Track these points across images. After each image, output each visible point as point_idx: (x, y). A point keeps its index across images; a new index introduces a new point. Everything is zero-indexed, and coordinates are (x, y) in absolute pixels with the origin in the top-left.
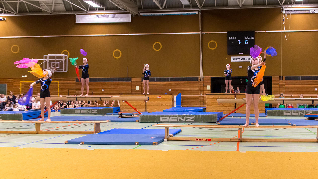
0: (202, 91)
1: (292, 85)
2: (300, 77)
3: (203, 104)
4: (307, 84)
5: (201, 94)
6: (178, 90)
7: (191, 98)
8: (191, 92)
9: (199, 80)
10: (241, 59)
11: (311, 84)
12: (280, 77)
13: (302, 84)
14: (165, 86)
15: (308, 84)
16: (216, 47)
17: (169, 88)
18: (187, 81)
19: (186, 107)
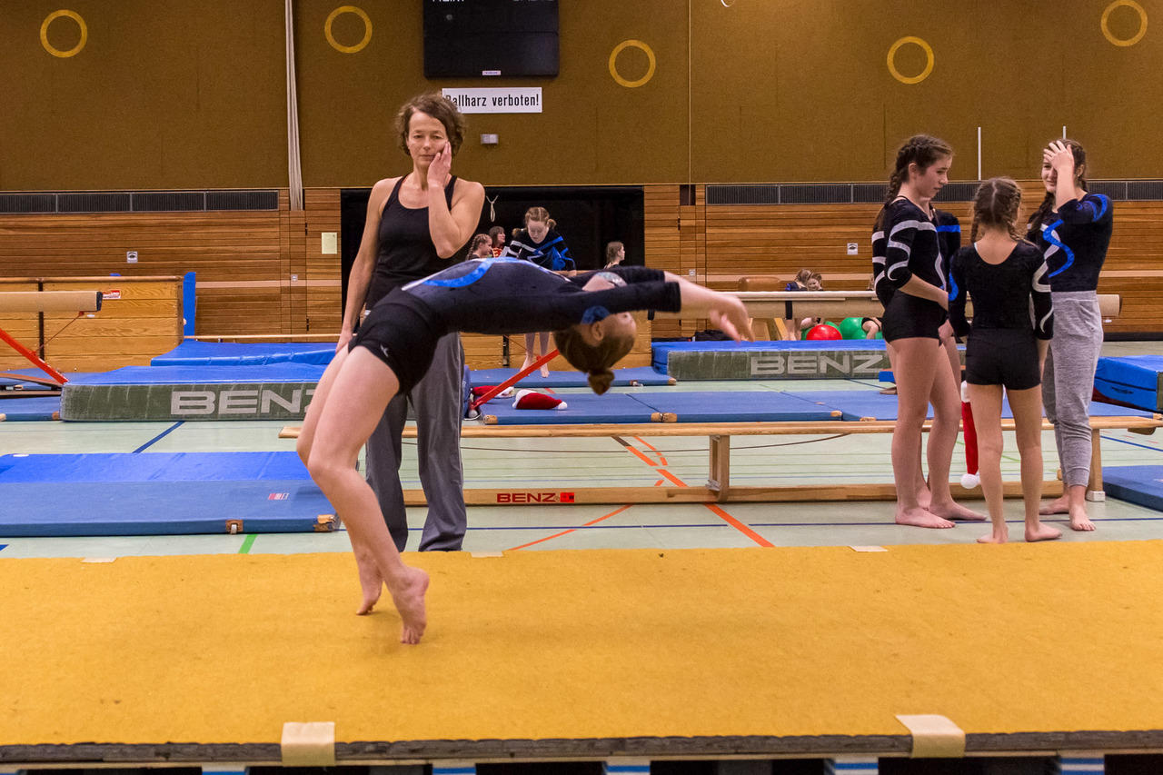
0: (301, 260)
1: (740, 231)
2: (777, 188)
3: (305, 324)
4: (809, 222)
5: (294, 277)
6: (173, 253)
7: (243, 299)
8: (243, 265)
9: (282, 206)
10: (489, 102)
11: (830, 221)
12: (683, 188)
13: (787, 222)
14: (107, 237)
15: (816, 222)
16: (367, 39)
17: (129, 249)
18: (219, 212)
19: (215, 341)
